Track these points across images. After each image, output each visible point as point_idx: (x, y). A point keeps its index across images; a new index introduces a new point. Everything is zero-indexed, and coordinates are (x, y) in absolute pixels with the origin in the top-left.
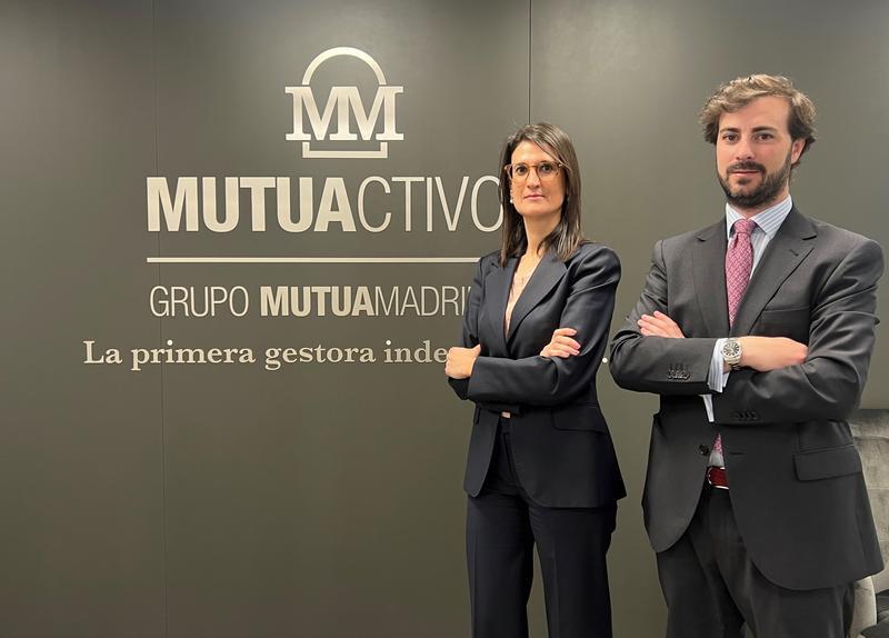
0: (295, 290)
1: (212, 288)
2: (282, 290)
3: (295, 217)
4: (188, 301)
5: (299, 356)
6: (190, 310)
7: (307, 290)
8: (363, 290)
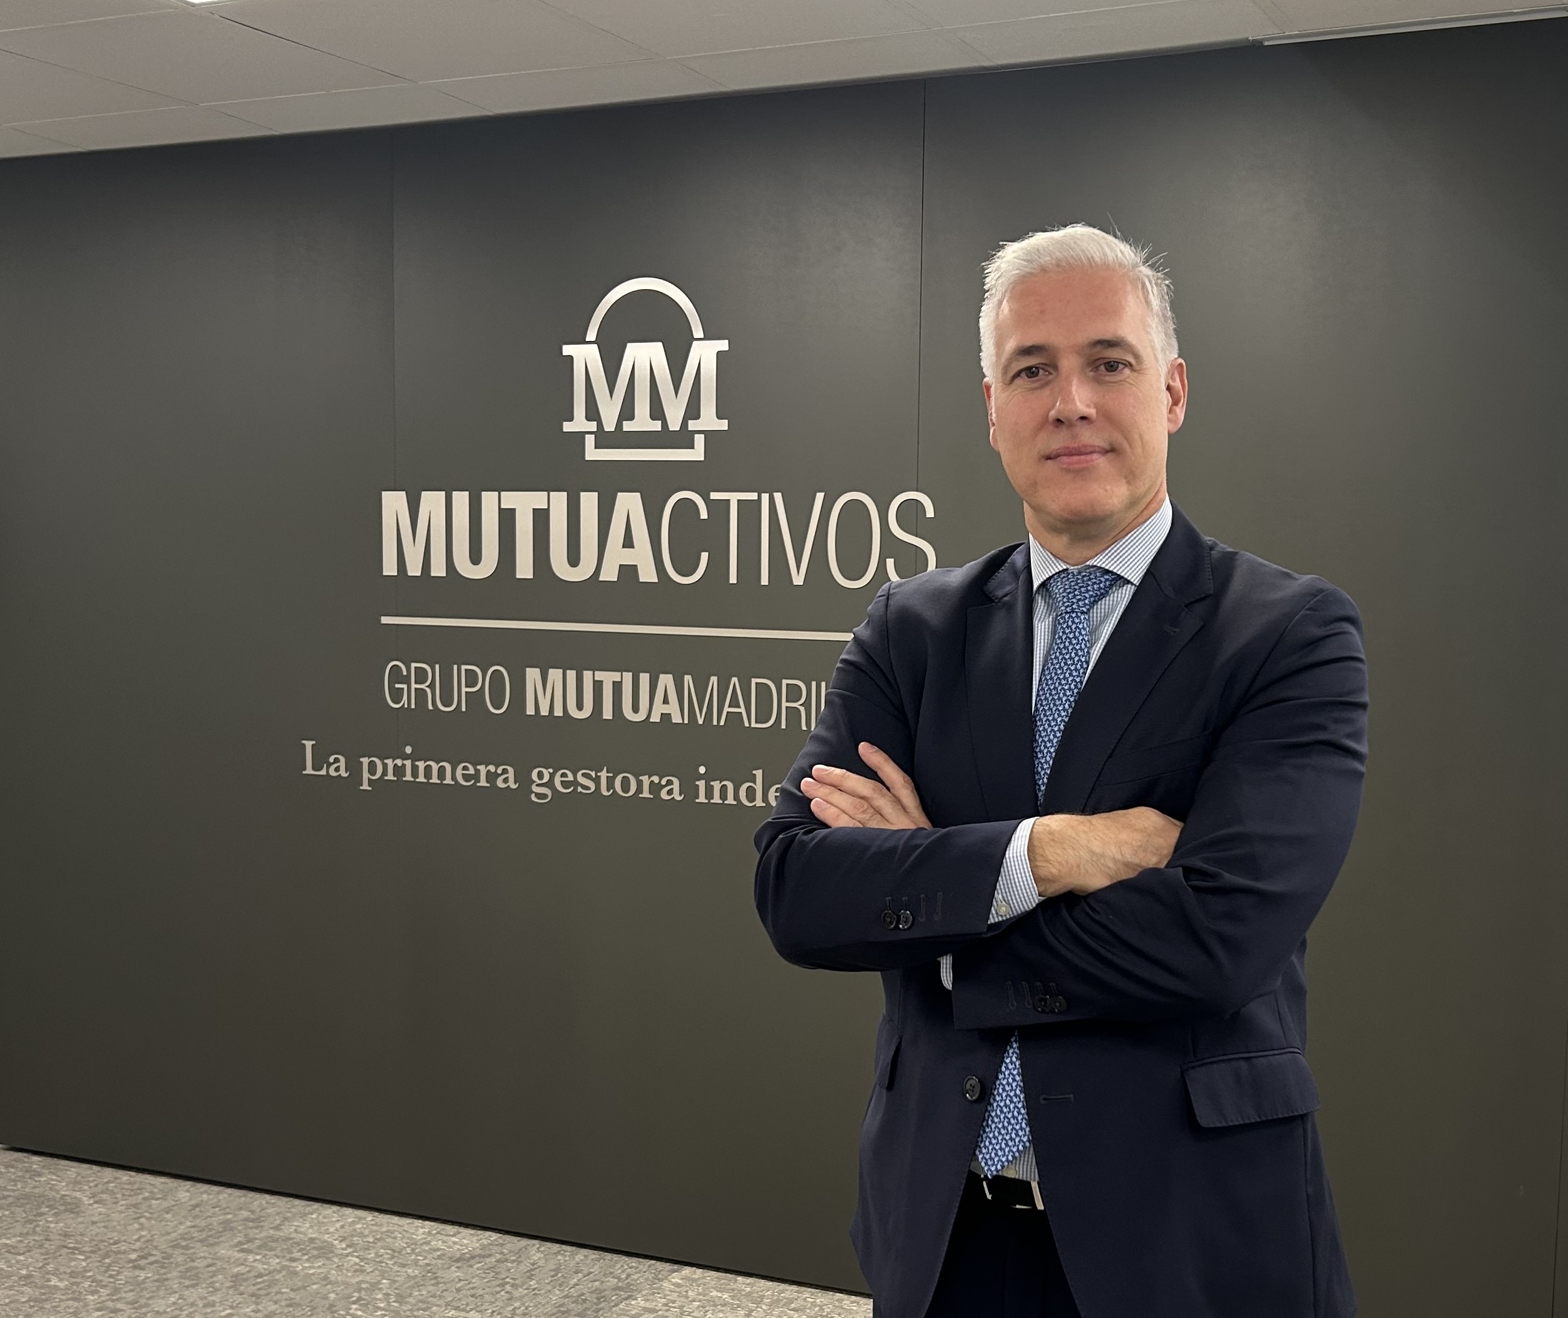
0: (571, 675)
1: (464, 667)
2: (555, 674)
3: (574, 559)
4: (432, 686)
5: (575, 783)
6: (434, 701)
7: (588, 675)
8: (666, 680)
